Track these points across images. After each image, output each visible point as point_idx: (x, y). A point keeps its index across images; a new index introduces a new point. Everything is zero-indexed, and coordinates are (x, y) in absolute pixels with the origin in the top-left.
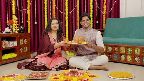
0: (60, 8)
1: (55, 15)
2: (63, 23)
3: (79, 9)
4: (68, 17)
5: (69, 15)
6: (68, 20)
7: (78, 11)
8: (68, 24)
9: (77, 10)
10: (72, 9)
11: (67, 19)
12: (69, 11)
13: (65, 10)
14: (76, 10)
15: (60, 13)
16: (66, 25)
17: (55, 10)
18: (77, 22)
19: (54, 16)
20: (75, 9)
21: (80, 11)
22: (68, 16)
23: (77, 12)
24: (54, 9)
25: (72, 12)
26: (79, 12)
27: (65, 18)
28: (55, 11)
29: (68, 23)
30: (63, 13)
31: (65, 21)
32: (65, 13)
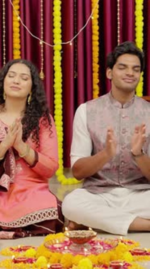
0: (35, 28)
1: (20, 50)
2: (45, 78)
3: (99, 31)
4: (60, 58)
5: (65, 49)
6: (61, 66)
7: (96, 38)
8: (61, 80)
9: (91, 34)
10: (76, 31)
11: (60, 64)
12: (64, 38)
13: (52, 34)
14: (87, 34)
15: (35, 43)
16: (54, 83)
17: (20, 33)
18: (92, 72)
19: (17, 54)
20: (84, 31)
21: (99, 36)
22: (62, 55)
23: (91, 41)
24: (16, 30)
25: (75, 42)
26: (99, 41)
27: (52, 61)
28: (20, 38)
29: (63, 78)
30: (44, 44)
31: (53, 72)
32: (54, 44)
